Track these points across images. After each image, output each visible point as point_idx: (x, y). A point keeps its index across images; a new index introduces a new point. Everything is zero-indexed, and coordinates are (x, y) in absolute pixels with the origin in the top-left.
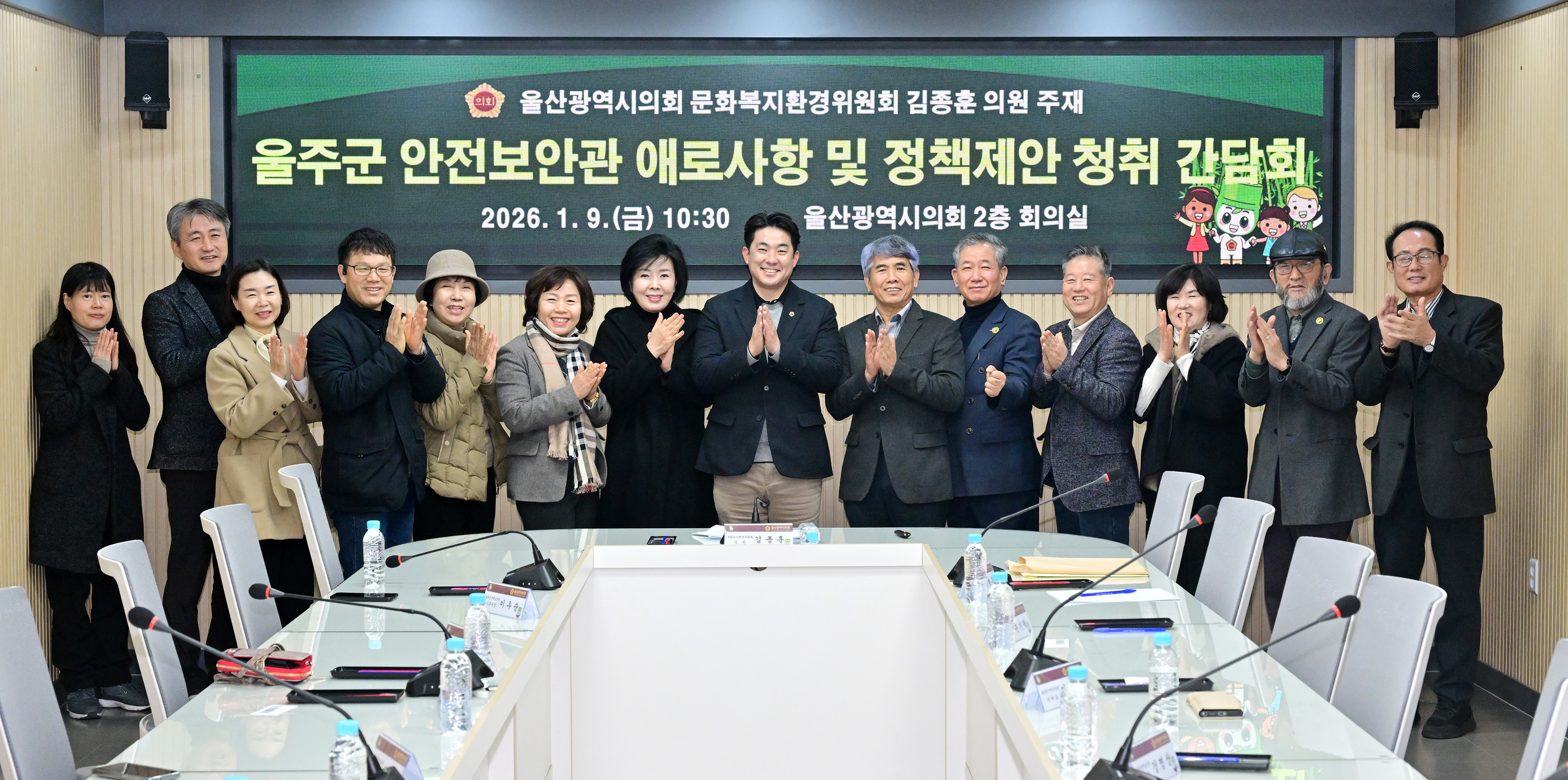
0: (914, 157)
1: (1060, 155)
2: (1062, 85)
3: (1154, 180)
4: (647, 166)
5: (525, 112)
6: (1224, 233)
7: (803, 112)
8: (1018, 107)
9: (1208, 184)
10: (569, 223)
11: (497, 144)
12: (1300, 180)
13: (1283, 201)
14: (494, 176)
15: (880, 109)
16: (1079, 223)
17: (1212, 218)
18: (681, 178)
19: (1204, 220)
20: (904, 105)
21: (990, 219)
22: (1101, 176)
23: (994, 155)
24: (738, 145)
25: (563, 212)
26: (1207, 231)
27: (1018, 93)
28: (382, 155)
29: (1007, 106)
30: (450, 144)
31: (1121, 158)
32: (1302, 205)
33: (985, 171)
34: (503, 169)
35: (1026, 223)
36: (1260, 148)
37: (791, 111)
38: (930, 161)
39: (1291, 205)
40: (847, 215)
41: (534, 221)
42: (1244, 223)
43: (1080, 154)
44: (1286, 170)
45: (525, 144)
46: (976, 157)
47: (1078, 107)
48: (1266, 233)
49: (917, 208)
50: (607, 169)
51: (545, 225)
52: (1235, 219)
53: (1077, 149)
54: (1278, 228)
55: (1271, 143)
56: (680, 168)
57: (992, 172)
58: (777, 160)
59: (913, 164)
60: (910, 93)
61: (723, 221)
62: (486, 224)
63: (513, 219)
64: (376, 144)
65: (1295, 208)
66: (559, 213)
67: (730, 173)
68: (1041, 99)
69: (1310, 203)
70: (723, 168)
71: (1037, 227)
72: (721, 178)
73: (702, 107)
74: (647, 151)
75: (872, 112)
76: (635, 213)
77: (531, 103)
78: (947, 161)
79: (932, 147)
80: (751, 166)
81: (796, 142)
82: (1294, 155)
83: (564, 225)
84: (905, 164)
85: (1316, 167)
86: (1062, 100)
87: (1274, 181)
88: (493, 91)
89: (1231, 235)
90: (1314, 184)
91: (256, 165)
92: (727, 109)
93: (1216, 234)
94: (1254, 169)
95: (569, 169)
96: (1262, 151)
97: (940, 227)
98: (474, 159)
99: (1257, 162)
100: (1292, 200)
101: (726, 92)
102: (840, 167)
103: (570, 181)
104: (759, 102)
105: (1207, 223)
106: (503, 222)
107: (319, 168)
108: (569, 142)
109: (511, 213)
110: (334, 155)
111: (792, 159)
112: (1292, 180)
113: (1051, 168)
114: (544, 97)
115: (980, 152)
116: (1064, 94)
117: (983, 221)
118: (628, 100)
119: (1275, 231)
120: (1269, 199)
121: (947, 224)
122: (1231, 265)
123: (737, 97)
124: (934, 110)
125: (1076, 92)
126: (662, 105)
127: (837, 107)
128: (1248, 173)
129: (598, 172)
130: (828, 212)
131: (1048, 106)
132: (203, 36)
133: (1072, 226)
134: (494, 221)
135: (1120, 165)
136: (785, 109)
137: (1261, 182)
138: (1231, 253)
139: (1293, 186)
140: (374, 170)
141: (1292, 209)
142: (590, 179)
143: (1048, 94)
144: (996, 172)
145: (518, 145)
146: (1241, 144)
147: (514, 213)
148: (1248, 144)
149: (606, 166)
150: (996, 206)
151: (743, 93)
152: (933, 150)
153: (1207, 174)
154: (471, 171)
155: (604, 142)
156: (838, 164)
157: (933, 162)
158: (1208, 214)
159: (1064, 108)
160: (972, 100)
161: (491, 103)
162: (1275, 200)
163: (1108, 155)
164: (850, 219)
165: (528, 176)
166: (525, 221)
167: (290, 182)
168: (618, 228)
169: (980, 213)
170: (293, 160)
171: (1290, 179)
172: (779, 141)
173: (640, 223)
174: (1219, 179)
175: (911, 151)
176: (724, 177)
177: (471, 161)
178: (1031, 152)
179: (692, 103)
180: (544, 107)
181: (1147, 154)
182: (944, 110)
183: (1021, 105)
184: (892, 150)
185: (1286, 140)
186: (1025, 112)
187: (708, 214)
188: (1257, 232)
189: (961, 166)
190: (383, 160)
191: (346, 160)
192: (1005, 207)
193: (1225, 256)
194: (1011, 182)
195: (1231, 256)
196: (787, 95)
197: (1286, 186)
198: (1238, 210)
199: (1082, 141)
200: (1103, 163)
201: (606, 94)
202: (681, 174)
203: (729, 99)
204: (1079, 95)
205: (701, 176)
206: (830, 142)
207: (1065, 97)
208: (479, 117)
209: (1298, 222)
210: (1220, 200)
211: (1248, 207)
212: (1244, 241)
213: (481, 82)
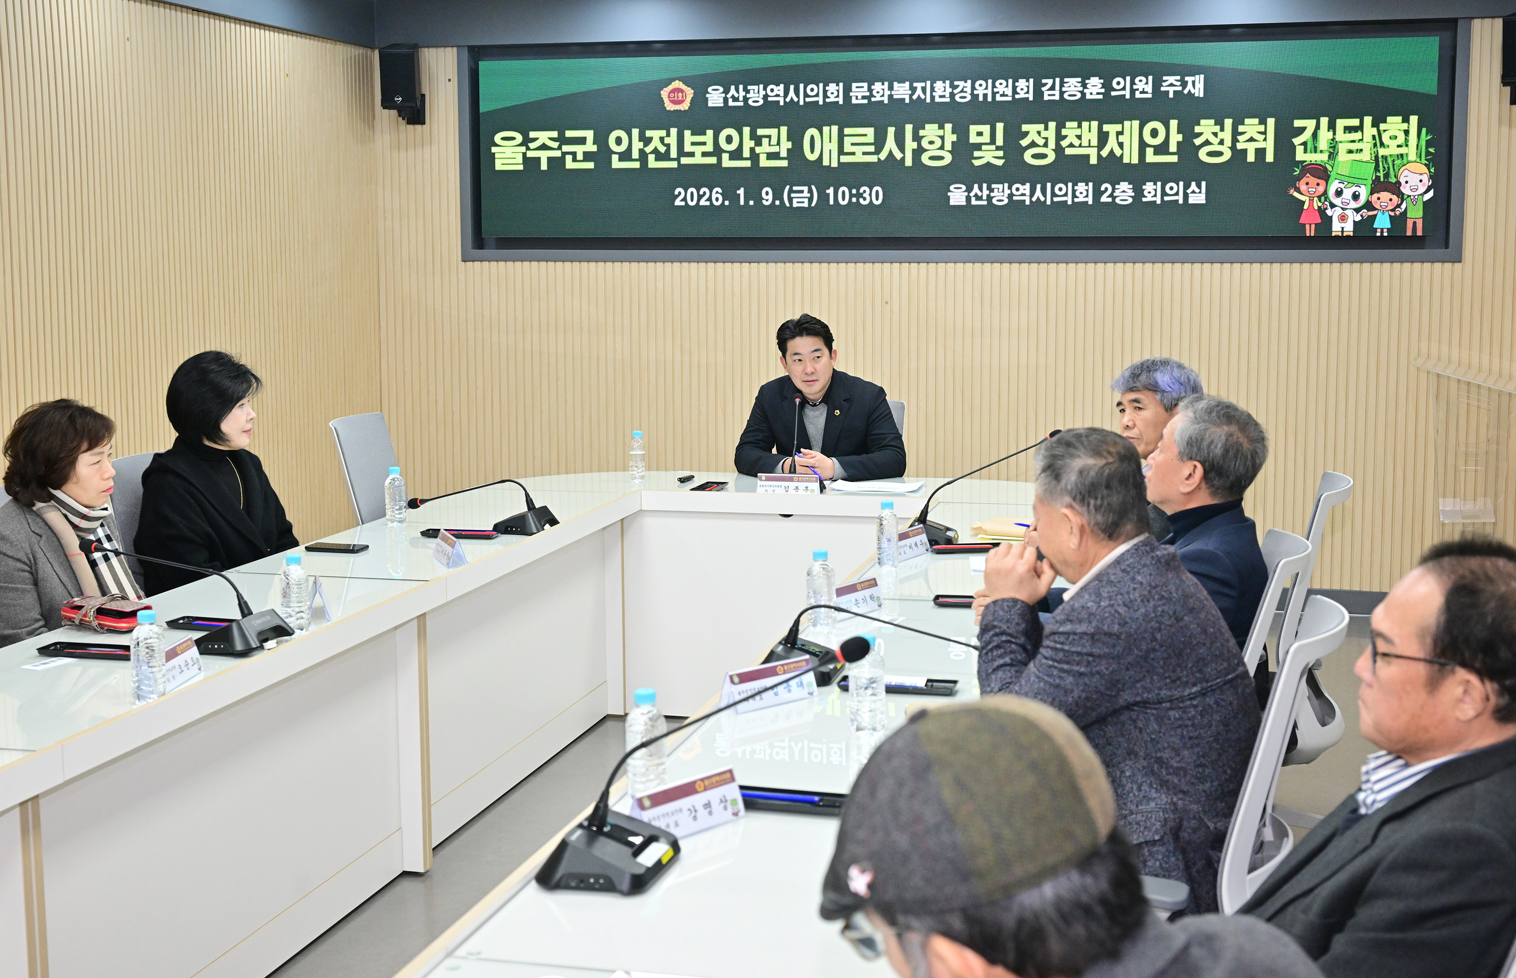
0: (1046, 139)
1: (1181, 136)
2: (1184, 71)
3: (1270, 158)
4: (812, 151)
5: (710, 104)
6: (1336, 206)
7: (948, 100)
8: (1143, 92)
9: (1322, 161)
10: (747, 201)
11: (687, 133)
12: (1413, 156)
13: (1395, 176)
14: (685, 161)
15: (1017, 96)
16: (1198, 198)
17: (1325, 193)
18: (842, 161)
19: (1317, 194)
20: (1038, 93)
21: (1115, 194)
22: (1220, 154)
23: (1120, 137)
24: (891, 131)
25: (741, 192)
26: (1320, 204)
27: (1144, 79)
28: (594, 144)
29: (1133, 92)
30: (649, 133)
31: (1239, 137)
32: (1414, 180)
33: (1112, 151)
34: (692, 154)
35: (1148, 198)
36: (1373, 126)
37: (937, 100)
38: (1062, 143)
40: (986, 192)
41: (717, 199)
42: (1356, 197)
43: (1200, 134)
44: (1399, 146)
45: (710, 133)
46: (1103, 138)
47: (1199, 90)
48: (1377, 206)
49: (1049, 185)
50: (778, 153)
51: (727, 203)
52: (1348, 194)
53: (1197, 129)
54: (1388, 201)
55: (1385, 121)
56: (841, 152)
57: (1118, 152)
58: (925, 144)
59: (1046, 145)
60: (1044, 81)
61: (877, 199)
62: (678, 202)
63: (700, 197)
64: (589, 134)
65: (1407, 182)
66: (738, 192)
67: (883, 155)
68: (1164, 84)
69: (1421, 177)
70: (878, 151)
71: (1159, 202)
72: (876, 161)
73: (860, 97)
74: (812, 138)
75: (1010, 99)
76: (802, 192)
77: (715, 98)
78: (1076, 142)
79: (1063, 130)
80: (902, 148)
81: (941, 127)
82: (1407, 132)
83: (742, 203)
84: (1038, 146)
85: (1429, 144)
86: (1184, 84)
87: (1386, 157)
88: (683, 87)
89: (1343, 209)
91: (494, 154)
92: (882, 99)
93: (1329, 207)
94: (1367, 146)
95: (746, 153)
96: (1375, 129)
97: (1070, 203)
98: (668, 146)
99: (1370, 139)
100: (1403, 175)
101: (881, 83)
102: (980, 150)
103: (748, 164)
104: (910, 92)
105: (1319, 197)
106: (692, 200)
107: (544, 155)
108: (746, 130)
109: (698, 192)
110: (555, 145)
111: (938, 143)
113: (1173, 148)
114: (726, 91)
115: (1107, 133)
116: (1187, 78)
117: (1108, 197)
119: (1386, 204)
120: (1381, 174)
121: (1076, 200)
122: (1342, 236)
123: (891, 88)
124: (1066, 96)
125: (1197, 76)
126: (825, 96)
127: (978, 95)
128: (1361, 150)
129: (771, 156)
130: (969, 190)
131: (1171, 90)
132: (452, 47)
133: (1191, 201)
134: (685, 199)
135: (1237, 144)
136: (932, 97)
137: (1373, 159)
138: (1343, 225)
139: (1405, 161)
140: (588, 156)
141: (1403, 183)
142: (764, 163)
143: (1171, 79)
144: (1121, 152)
145: (705, 134)
146: (1355, 122)
147: (701, 193)
148: (1362, 122)
149: (777, 150)
150: (1121, 183)
151: (895, 84)
152: (1064, 132)
153: (1321, 151)
154: (665, 157)
155: (776, 130)
156: (978, 147)
157: (1064, 143)
158: (1321, 189)
159: (1186, 92)
160: (1101, 86)
161: (682, 97)
162: (1387, 175)
163: (1227, 135)
164: (988, 196)
165: (713, 160)
166: (710, 199)
167: (521, 167)
168: (788, 205)
169: (1106, 189)
170: (523, 149)
171: (1402, 155)
172: (927, 126)
173: (806, 200)
174: (1333, 155)
175: (1044, 134)
176: (879, 159)
177: (665, 148)
178: (1154, 133)
180: (726, 100)
181: (1264, 133)
182: (1075, 95)
183: (1145, 90)
184: (1027, 133)
185: (1400, 119)
186: (1150, 96)
187: (865, 191)
188: (1369, 206)
189: (1089, 146)
190: (594, 148)
191: (566, 148)
192: (1129, 184)
193: (1336, 227)
194: (1135, 161)
195: (1343, 228)
196: (935, 85)
197: (1398, 162)
198: (1350, 185)
199: (1203, 122)
200: (1221, 142)
201: (778, 88)
202: (841, 157)
203: (883, 90)
204: (1200, 80)
205: (859, 158)
206: (971, 127)
207: (1187, 82)
208: (672, 109)
209: (1409, 196)
210: (1333, 175)
211: (1360, 181)
212: (1355, 213)
213: (674, 80)
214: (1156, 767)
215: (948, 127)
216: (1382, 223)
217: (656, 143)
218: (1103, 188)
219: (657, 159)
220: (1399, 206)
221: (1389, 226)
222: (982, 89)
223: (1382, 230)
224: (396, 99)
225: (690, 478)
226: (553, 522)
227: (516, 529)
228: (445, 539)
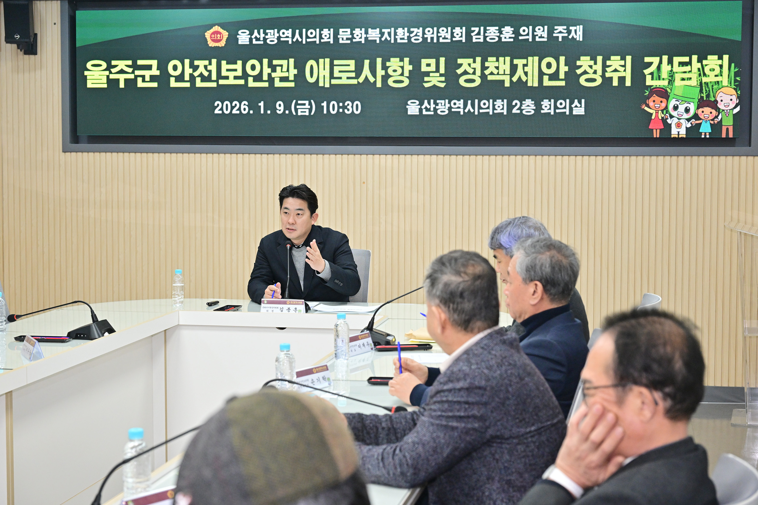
0: (475, 69)
1: (567, 67)
2: (569, 23)
3: (628, 83)
4: (312, 76)
5: (240, 43)
6: (674, 117)
7: (406, 41)
8: (541, 37)
9: (664, 86)
10: (265, 110)
11: (224, 63)
13: (714, 96)
14: (222, 82)
15: (454, 39)
16: (579, 111)
17: (666, 107)
18: (332, 83)
19: (661, 109)
20: (469, 37)
21: (522, 108)
22: (594, 80)
23: (525, 68)
24: (367, 62)
25: (262, 104)
26: (663, 116)
27: (541, 28)
28: (157, 69)
29: (534, 36)
30: (196, 63)
31: (607, 69)
32: (726, 99)
33: (520, 78)
34: (227, 78)
35: (545, 111)
36: (698, 62)
37: (399, 41)
38: (485, 72)
39: (719, 99)
40: (433, 106)
41: (245, 109)
42: (687, 110)
43: (581, 66)
44: (716, 76)
45: (240, 63)
46: (514, 69)
47: (579, 36)
48: (702, 117)
49: (476, 101)
50: (288, 77)
51: (251, 112)
52: (682, 108)
53: (578, 63)
54: (709, 114)
55: (706, 59)
56: (332, 76)
57: (524, 79)
58: (390, 71)
59: (474, 73)
60: (473, 29)
61: (357, 110)
62: (217, 111)
63: (232, 108)
64: (154, 63)
65: (722, 101)
66: (259, 104)
67: (361, 80)
68: (555, 32)
69: (731, 97)
70: (357, 77)
71: (552, 113)
72: (356, 83)
73: (345, 39)
74: (312, 67)
75: (449, 41)
76: (304, 104)
77: (243, 38)
78: (495, 71)
80: (374, 75)
82: (721, 66)
83: (262, 112)
84: (469, 74)
85: (736, 74)
86: (569, 32)
87: (708, 83)
88: (221, 30)
89: (678, 119)
90: (735, 85)
91: (86, 76)
92: (360, 40)
93: (669, 117)
94: (694, 75)
95: (265, 77)
96: (700, 64)
97: (491, 113)
98: (210, 72)
99: (696, 70)
100: (720, 95)
101: (359, 29)
102: (429, 76)
103: (266, 85)
104: (380, 36)
105: (662, 111)
106: (227, 110)
107: (121, 78)
108: (265, 61)
109: (231, 104)
110: (130, 70)
111: (400, 71)
112: (720, 83)
113: (562, 76)
114: (251, 34)
115: (517, 65)
116: (571, 28)
117: (518, 109)
118: (301, 36)
119: (708, 116)
120: (704, 95)
121: (495, 112)
122: (678, 138)
123: (366, 33)
124: (488, 39)
125: (578, 26)
126: (321, 38)
127: (427, 38)
128: (691, 78)
129: (283, 79)
130: (421, 104)
131: (560, 36)
133: (575, 113)
134: (222, 109)
135: (606, 73)
136: (395, 39)
137: (699, 84)
138: (679, 130)
139: (720, 86)
140: (153, 78)
141: (719, 101)
142: (278, 84)
143: (560, 28)
144: (526, 78)
145: (236, 63)
146: (686, 59)
147: (233, 105)
148: (691, 59)
149: (287, 75)
150: (526, 100)
151: (370, 30)
152: (487, 64)
153: (663, 79)
154: (208, 79)
155: (287, 61)
156: (427, 74)
157: (487, 72)
158: (663, 105)
159: (570, 37)
160: (512, 32)
161: (220, 37)
162: (708, 96)
163: (599, 67)
164: (435, 108)
165: (242, 82)
166: (239, 109)
167: (105, 86)
168: (294, 114)
169: (516, 104)
170: (107, 73)
171: (718, 82)
172: (392, 59)
173: (307, 111)
175: (473, 65)
176: (358, 82)
177: (208, 73)
178: (549, 66)
179: (339, 36)
180: (251, 40)
181: (624, 66)
182: (494, 39)
183: (542, 36)
184: (461, 65)
185: (716, 57)
186: (546, 40)
187: (348, 105)
188: (696, 117)
189: (504, 74)
190: (158, 73)
191: (137, 73)
192: (532, 101)
193: (674, 132)
194: (536, 84)
195: (679, 132)
196: (397, 31)
198: (683, 102)
199: (582, 58)
200: (595, 72)
201: (288, 32)
202: (332, 80)
203: (361, 34)
204: (580, 29)
205: (344, 81)
206: (423, 60)
207: (571, 30)
208: (213, 46)
209: (723, 110)
210: (671, 96)
211: (689, 100)
212: (687, 122)
213: (214, 25)
214: (506, 487)
215: (407, 60)
216: (706, 129)
217: (201, 70)
218: (514, 104)
219: (202, 81)
220: (716, 117)
221: (710, 131)
222: (430, 34)
223: (705, 133)
224: (16, 36)
225: (216, 303)
226: (111, 330)
227: (84, 336)
228: (29, 341)
